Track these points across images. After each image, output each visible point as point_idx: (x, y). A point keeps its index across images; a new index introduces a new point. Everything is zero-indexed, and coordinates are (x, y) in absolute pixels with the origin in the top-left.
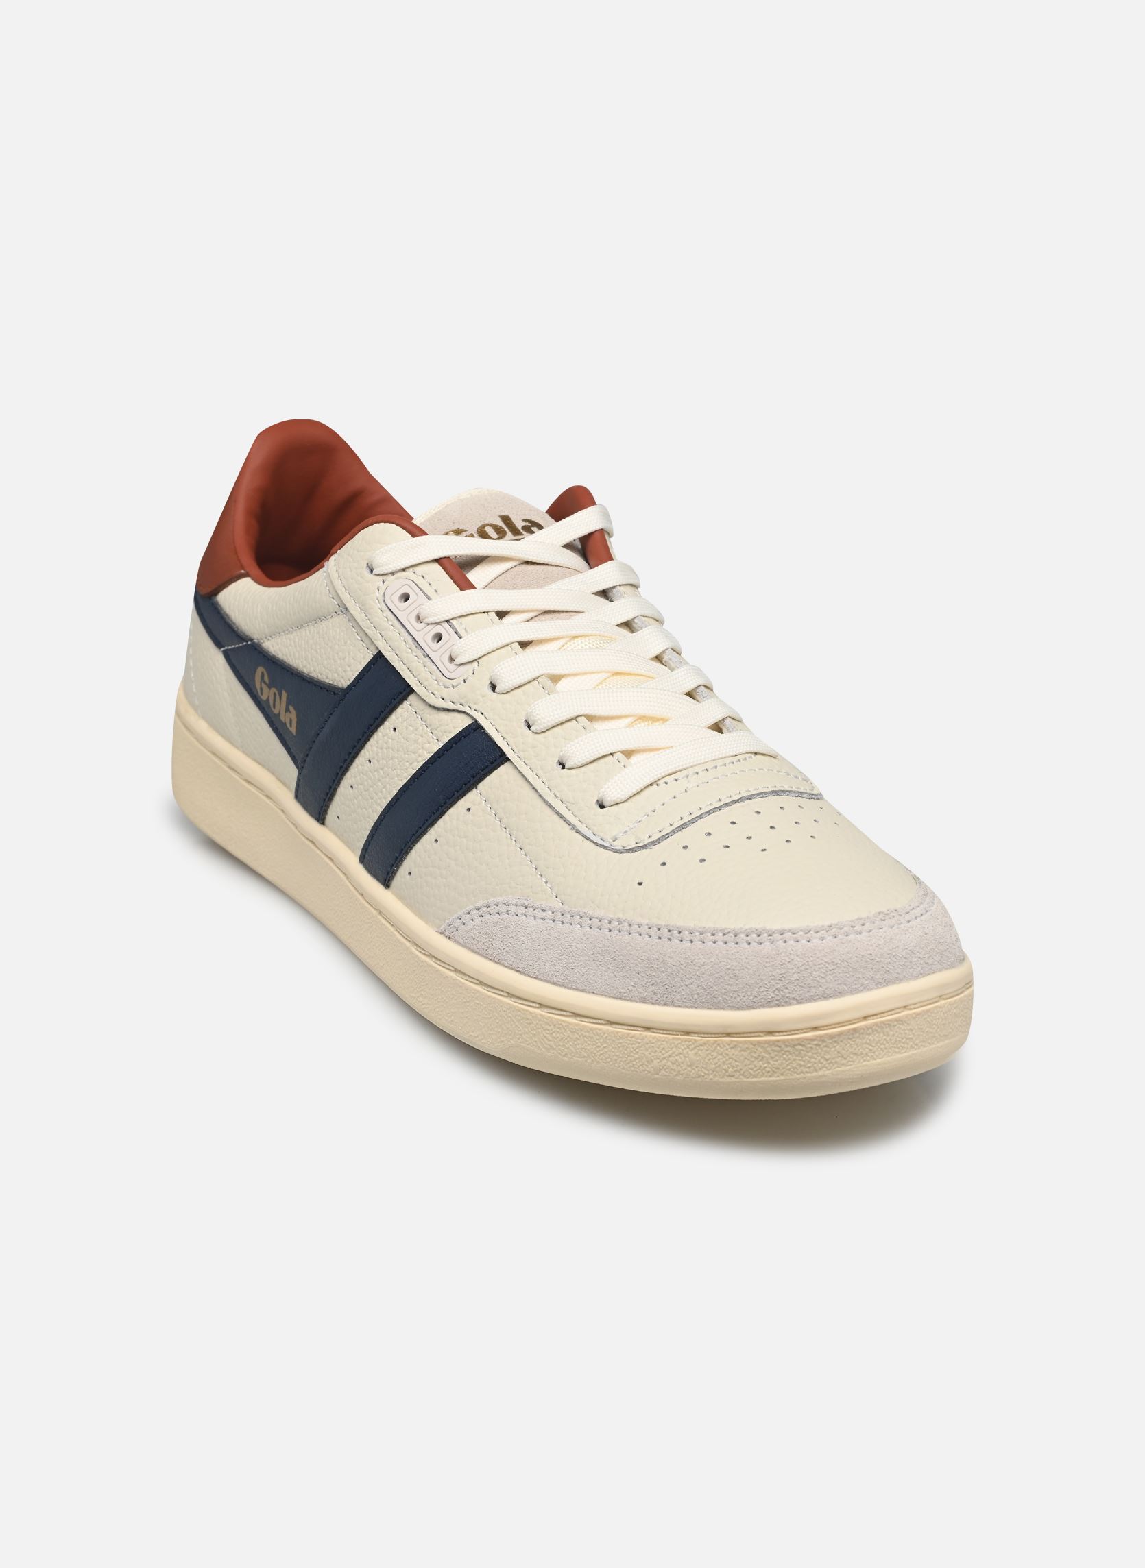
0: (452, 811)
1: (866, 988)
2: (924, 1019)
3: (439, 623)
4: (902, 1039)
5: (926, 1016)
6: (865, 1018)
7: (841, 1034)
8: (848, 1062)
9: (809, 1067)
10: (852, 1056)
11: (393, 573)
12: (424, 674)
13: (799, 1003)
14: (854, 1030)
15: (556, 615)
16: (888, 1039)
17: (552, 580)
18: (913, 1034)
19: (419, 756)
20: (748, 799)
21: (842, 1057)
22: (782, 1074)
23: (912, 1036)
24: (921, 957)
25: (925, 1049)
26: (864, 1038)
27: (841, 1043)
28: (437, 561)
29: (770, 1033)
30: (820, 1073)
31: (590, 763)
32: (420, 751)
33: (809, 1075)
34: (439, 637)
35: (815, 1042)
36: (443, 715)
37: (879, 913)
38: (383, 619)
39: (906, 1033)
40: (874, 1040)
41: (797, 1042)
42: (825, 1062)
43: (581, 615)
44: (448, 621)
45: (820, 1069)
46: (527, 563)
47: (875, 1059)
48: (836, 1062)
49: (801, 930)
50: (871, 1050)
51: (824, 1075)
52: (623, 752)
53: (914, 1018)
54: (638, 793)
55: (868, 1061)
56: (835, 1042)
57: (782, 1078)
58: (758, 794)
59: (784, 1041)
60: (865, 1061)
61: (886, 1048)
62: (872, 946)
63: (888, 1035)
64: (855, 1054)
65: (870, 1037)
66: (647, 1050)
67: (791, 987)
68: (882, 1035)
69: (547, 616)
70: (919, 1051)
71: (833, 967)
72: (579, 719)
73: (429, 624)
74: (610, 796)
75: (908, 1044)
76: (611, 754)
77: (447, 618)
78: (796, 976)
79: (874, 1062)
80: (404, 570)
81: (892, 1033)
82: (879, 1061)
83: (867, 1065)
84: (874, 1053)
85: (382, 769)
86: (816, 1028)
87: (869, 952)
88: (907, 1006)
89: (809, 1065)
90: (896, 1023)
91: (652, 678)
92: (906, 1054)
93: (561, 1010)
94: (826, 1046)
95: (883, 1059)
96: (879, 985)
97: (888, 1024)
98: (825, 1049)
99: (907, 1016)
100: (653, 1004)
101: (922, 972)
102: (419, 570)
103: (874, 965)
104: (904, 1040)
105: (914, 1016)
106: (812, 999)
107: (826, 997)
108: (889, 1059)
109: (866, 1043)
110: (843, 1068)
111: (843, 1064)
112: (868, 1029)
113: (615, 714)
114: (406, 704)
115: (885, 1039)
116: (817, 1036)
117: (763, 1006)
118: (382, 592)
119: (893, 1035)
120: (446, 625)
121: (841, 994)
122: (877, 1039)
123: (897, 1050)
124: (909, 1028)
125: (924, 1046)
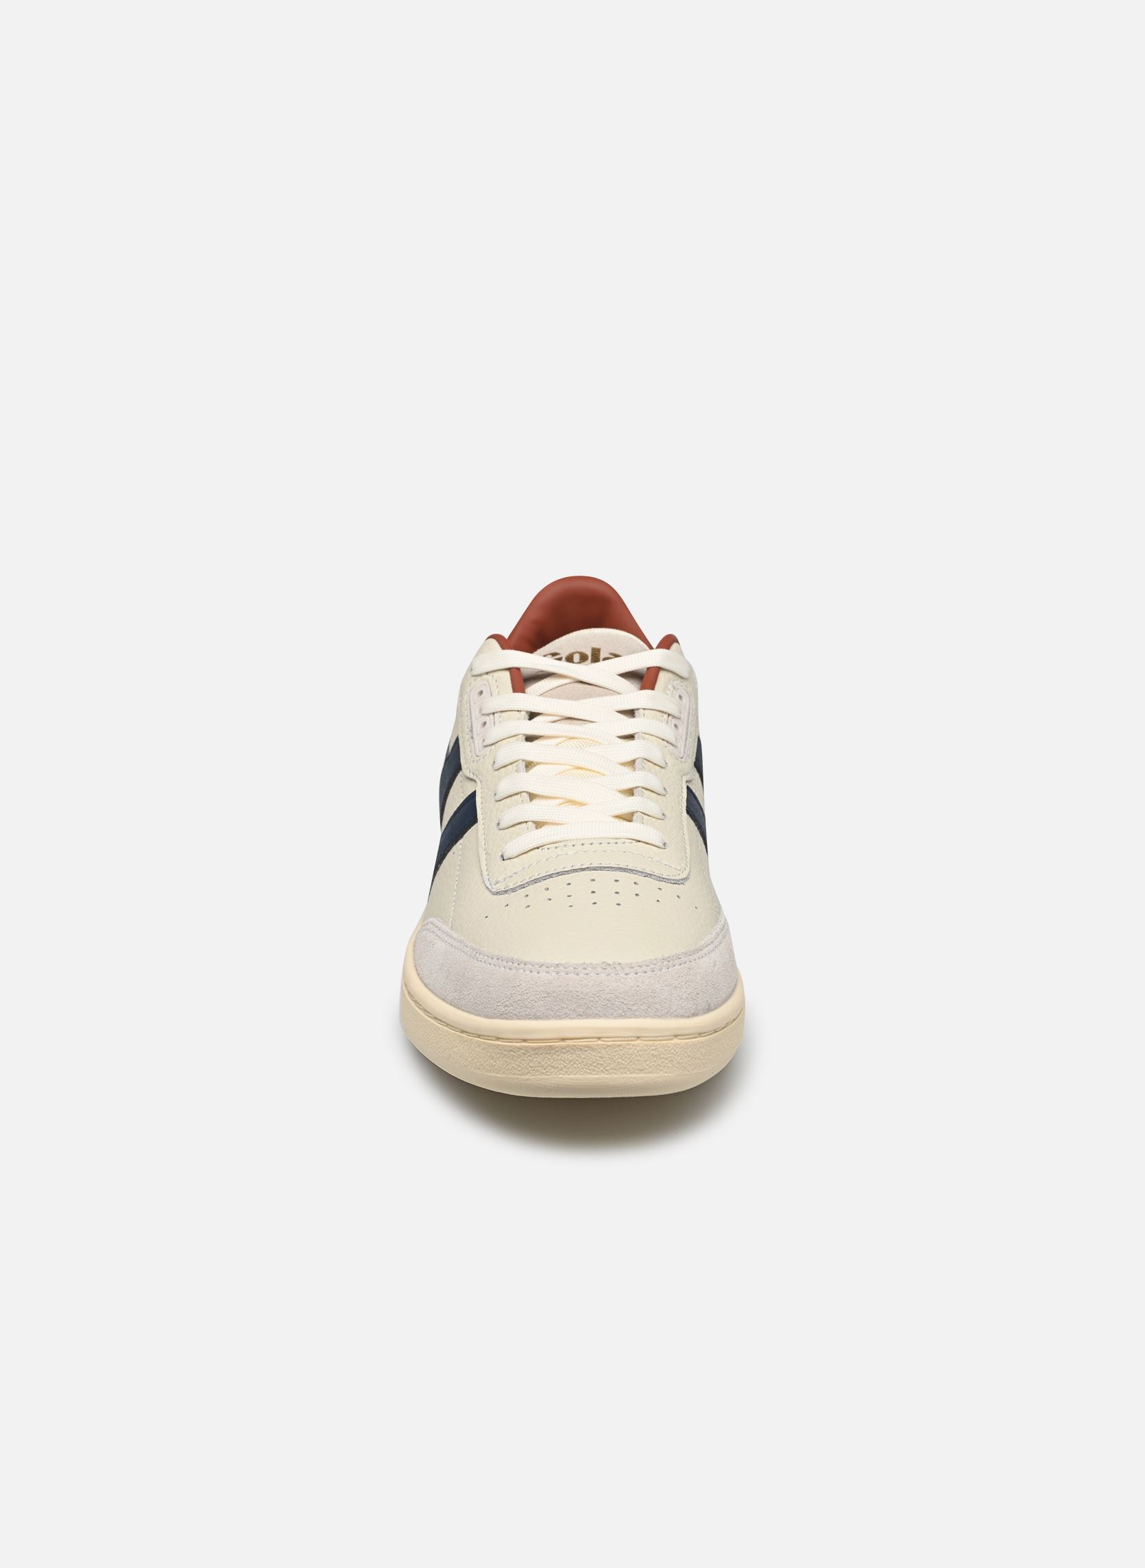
0: (449, 854)
1: (567, 1016)
2: (615, 1051)
3: (488, 714)
4: (593, 1063)
5: (617, 1049)
6: (563, 1040)
7: (539, 1048)
8: (547, 1072)
9: (519, 1071)
10: (550, 1068)
11: (480, 675)
12: (468, 751)
13: (519, 1019)
14: (550, 1046)
15: (575, 722)
16: (580, 1060)
17: (590, 696)
18: (604, 1061)
20: (594, 870)
21: (542, 1067)
22: (504, 1073)
23: (602, 1063)
24: (625, 1002)
25: (616, 1076)
26: (559, 1055)
27: (541, 1056)
28: (510, 670)
29: (498, 1039)
30: (527, 1077)
31: (511, 827)
33: (519, 1077)
34: (484, 725)
35: (523, 1051)
36: (469, 784)
37: (603, 963)
39: (597, 1060)
40: (568, 1058)
41: (510, 1049)
42: (530, 1069)
43: (591, 724)
44: (493, 713)
45: (527, 1073)
46: (582, 682)
47: (569, 1075)
48: (538, 1070)
49: (537, 964)
50: (565, 1066)
51: (528, 1079)
52: (533, 822)
53: (604, 1048)
54: (525, 853)
55: (563, 1075)
56: (537, 1054)
57: (504, 1076)
58: (605, 868)
59: (503, 1046)
60: (560, 1074)
61: (578, 1068)
62: (581, 985)
63: (580, 1058)
64: (553, 1067)
65: (565, 1056)
67: (515, 1005)
68: (574, 1056)
69: (568, 721)
70: (610, 1076)
71: (545, 995)
72: (523, 794)
73: (483, 715)
74: (510, 852)
75: (599, 1068)
76: (527, 823)
77: (494, 711)
78: (519, 997)
79: (567, 1076)
81: (583, 1056)
82: (572, 1076)
83: (561, 1078)
84: (568, 1069)
86: (525, 1040)
87: (577, 989)
88: (602, 1038)
89: (520, 1069)
90: (587, 1049)
91: (604, 775)
92: (597, 1076)
94: (529, 1056)
95: (576, 1076)
96: (580, 1016)
97: (581, 1049)
98: (529, 1058)
99: (597, 1045)
101: (623, 1014)
102: (496, 674)
103: (578, 1000)
104: (595, 1064)
105: (605, 1046)
106: (528, 1017)
107: (536, 1018)
108: (580, 1076)
109: (561, 1060)
110: (543, 1076)
111: (543, 1073)
112: (563, 1049)
113: (553, 795)
115: (577, 1060)
116: (524, 1047)
117: (498, 1017)
118: (471, 688)
119: (585, 1058)
120: (491, 716)
121: (548, 1018)
122: (570, 1058)
123: (588, 1071)
124: (599, 1055)
125: (615, 1074)
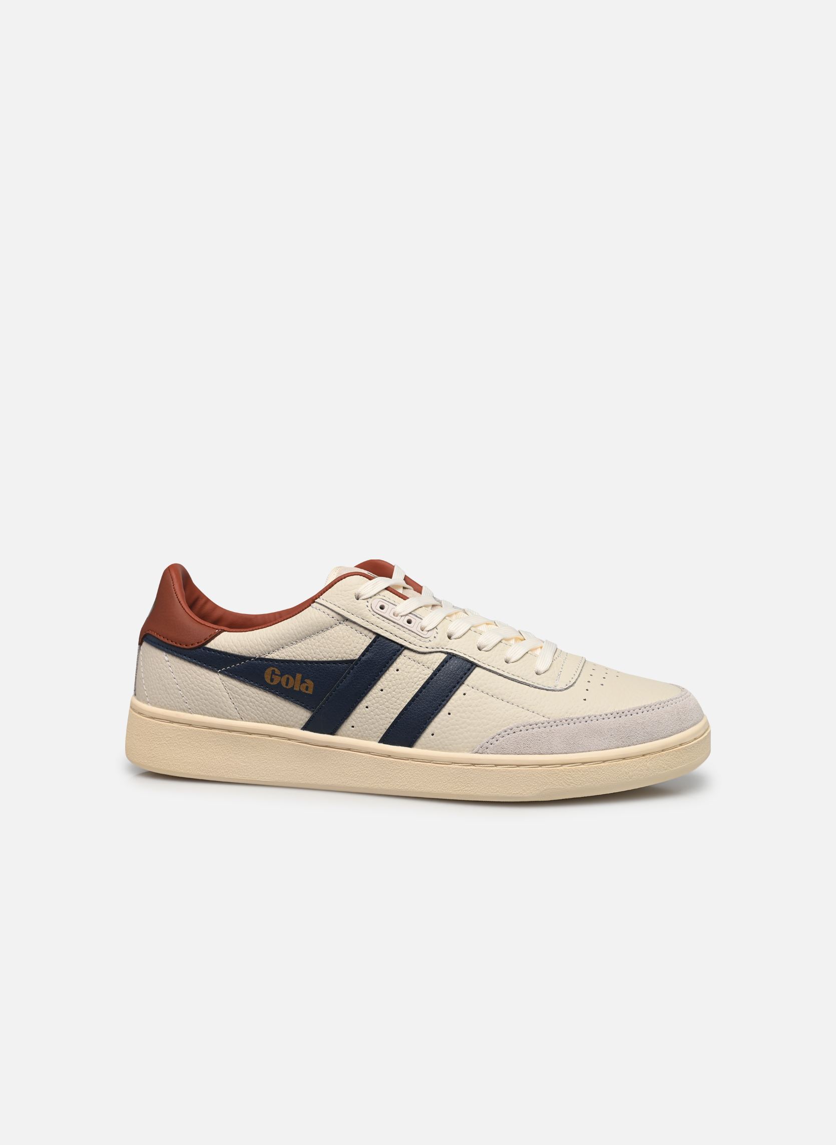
0: (454, 697)
3: (407, 615)
11: (371, 598)
12: (412, 639)
19: (420, 678)
28: (387, 589)
31: (521, 658)
32: (420, 676)
34: (409, 622)
36: (427, 656)
38: (374, 619)
44: (410, 613)
52: (530, 651)
54: (551, 665)
66: (626, 768)
73: (402, 616)
74: (542, 669)
76: (527, 653)
77: (410, 612)
80: (375, 595)
85: (394, 691)
93: (555, 765)
100: (623, 747)
102: (381, 594)
114: (401, 657)
118: (369, 606)
120: (410, 615)
